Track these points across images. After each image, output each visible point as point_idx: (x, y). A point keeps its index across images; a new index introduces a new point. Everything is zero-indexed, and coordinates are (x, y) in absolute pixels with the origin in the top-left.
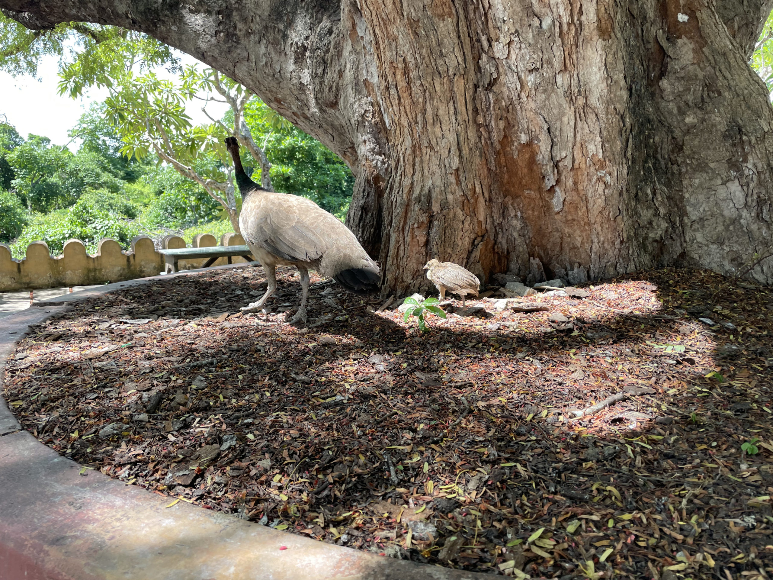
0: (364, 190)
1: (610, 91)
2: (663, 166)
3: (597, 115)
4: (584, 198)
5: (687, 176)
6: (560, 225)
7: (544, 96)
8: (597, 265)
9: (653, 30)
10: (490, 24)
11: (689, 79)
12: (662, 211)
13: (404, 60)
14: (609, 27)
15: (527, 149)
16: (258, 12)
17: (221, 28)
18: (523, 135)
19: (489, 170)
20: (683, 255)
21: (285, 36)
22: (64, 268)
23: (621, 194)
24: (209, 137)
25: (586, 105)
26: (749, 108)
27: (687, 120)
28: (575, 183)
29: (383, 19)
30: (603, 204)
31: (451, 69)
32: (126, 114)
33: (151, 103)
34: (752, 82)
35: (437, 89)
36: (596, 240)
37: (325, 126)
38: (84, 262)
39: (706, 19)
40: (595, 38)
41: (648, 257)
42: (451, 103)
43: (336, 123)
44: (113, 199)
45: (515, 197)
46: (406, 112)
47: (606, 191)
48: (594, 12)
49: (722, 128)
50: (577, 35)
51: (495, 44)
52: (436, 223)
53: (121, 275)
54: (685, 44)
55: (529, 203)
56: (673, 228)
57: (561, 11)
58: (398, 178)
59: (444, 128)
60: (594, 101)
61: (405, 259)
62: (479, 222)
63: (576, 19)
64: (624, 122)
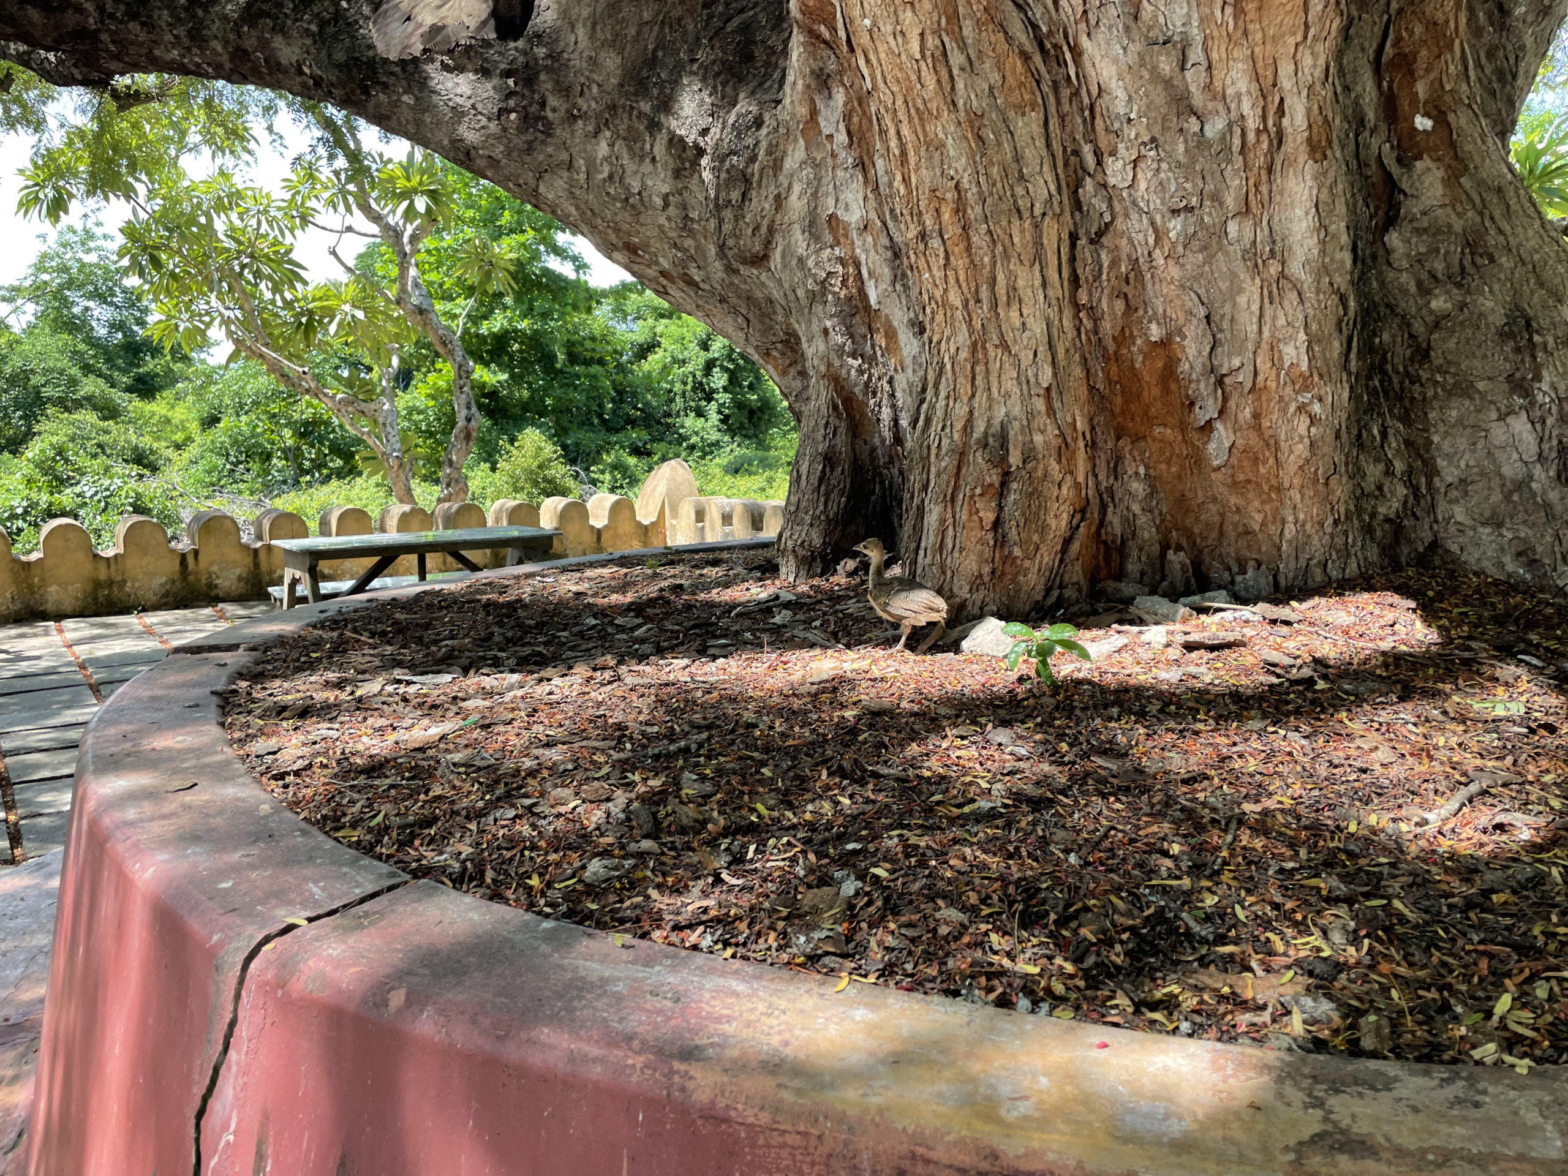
0: (827, 423)
1: (1323, 252)
2: (1397, 386)
3: (1299, 294)
4: (1272, 442)
5: (1436, 405)
6: (1221, 491)
7: (1200, 257)
8: (1292, 565)
9: (1375, 142)
10: (1099, 124)
11: (1436, 231)
12: (1399, 466)
13: (957, 186)
14: (1324, 138)
15: (1159, 350)
16: (596, 77)
17: (512, 103)
18: (1154, 326)
19: (1092, 389)
20: (1435, 545)
21: (654, 126)
22: (42, 580)
23: (1338, 436)
24: (347, 308)
25: (1282, 275)
26: (1541, 285)
27: (1434, 304)
28: (1256, 416)
29: (917, 109)
30: (1306, 454)
31: (1038, 205)
32: (164, 257)
33: (221, 236)
34: (1546, 239)
35: (1016, 240)
36: (1290, 518)
37: (734, 300)
38: (86, 567)
39: (1465, 127)
40: (1303, 157)
41: (1376, 550)
42: (1037, 266)
43: (758, 294)
44: (107, 432)
45: (1138, 438)
46: (958, 281)
47: (1313, 430)
48: (1304, 111)
49: (1498, 319)
50: (1271, 153)
51: (1109, 161)
52: (1014, 486)
53: (166, 595)
54: (1429, 169)
55: (1162, 451)
56: (1417, 497)
57: (1246, 107)
58: (942, 403)
59: (1025, 312)
60: (1296, 269)
61: (956, 554)
62: (1077, 485)
63: (1270, 122)
64: (1345, 307)
